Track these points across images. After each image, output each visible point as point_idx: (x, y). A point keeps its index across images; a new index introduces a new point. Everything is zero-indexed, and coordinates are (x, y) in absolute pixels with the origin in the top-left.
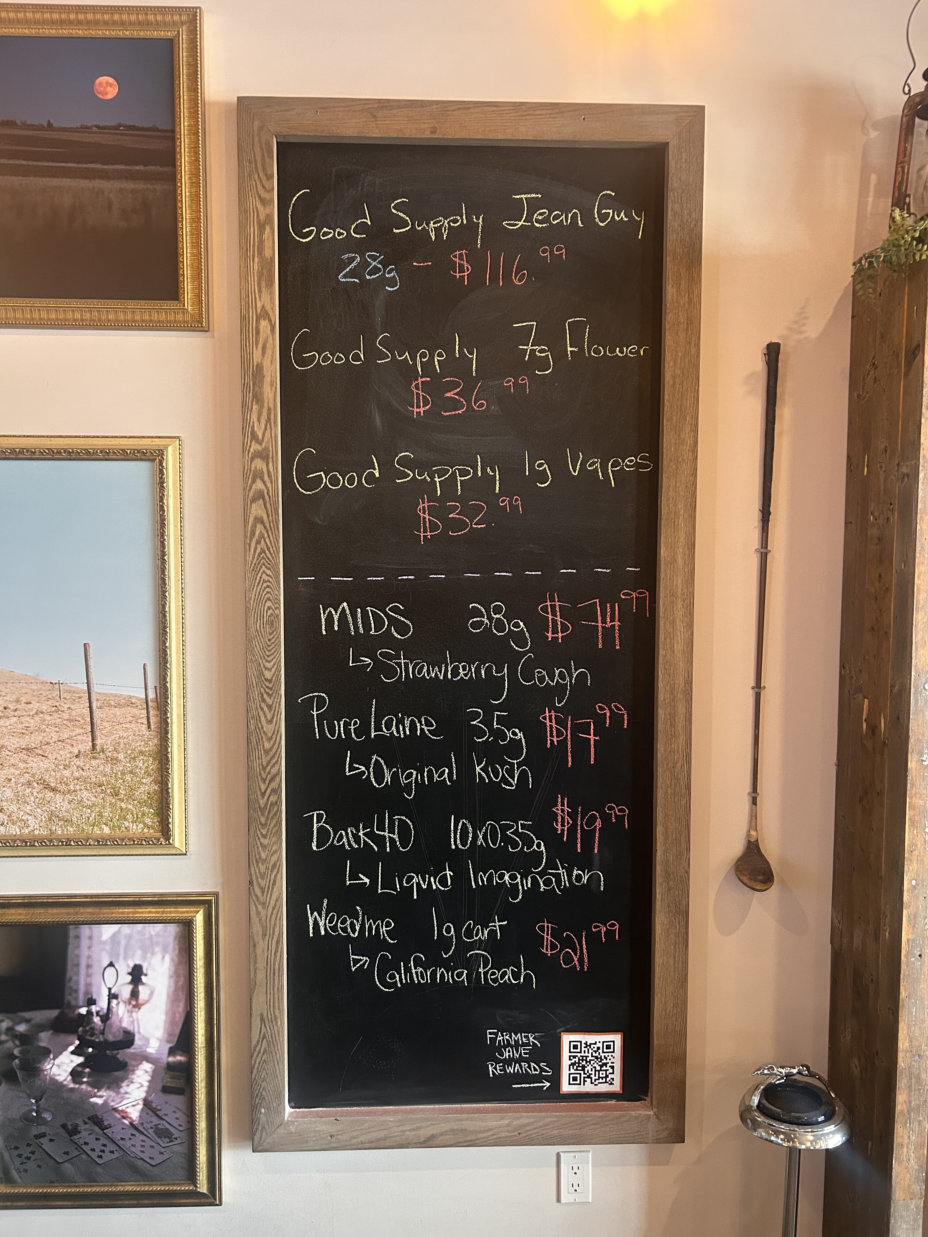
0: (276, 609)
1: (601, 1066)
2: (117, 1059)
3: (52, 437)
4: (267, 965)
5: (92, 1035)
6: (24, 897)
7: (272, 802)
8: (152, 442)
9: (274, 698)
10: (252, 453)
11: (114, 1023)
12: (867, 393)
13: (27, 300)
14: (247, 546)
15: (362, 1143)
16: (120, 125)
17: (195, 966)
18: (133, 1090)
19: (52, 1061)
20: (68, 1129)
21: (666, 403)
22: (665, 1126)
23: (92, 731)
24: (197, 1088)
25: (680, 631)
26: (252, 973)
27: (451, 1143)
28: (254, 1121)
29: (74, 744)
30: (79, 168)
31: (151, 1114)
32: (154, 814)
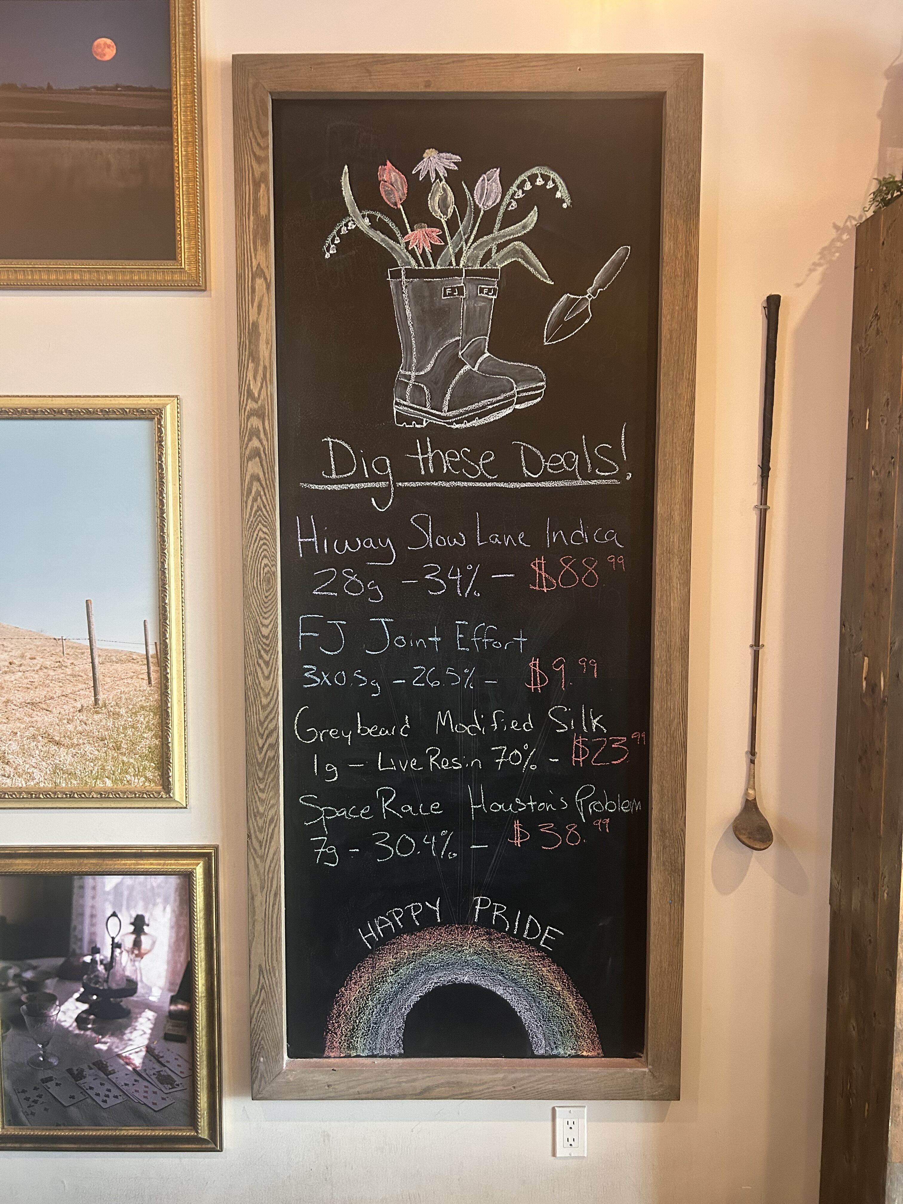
0: (272, 566)
2: (121, 1006)
3: (53, 396)
4: (265, 917)
5: (97, 982)
6: (30, 847)
7: (269, 757)
8: (150, 401)
9: (271, 655)
10: (248, 411)
11: (117, 971)
12: (869, 345)
13: (28, 261)
14: (244, 504)
15: (359, 1093)
16: (117, 86)
17: (196, 917)
18: (136, 1037)
19: (58, 1007)
20: (74, 1074)
21: (663, 358)
22: (660, 1083)
23: (95, 686)
24: (198, 1036)
25: (677, 589)
26: (251, 925)
27: (446, 1095)
28: (253, 1070)
29: (77, 699)
30: (78, 129)
31: (154, 1060)
32: (154, 768)
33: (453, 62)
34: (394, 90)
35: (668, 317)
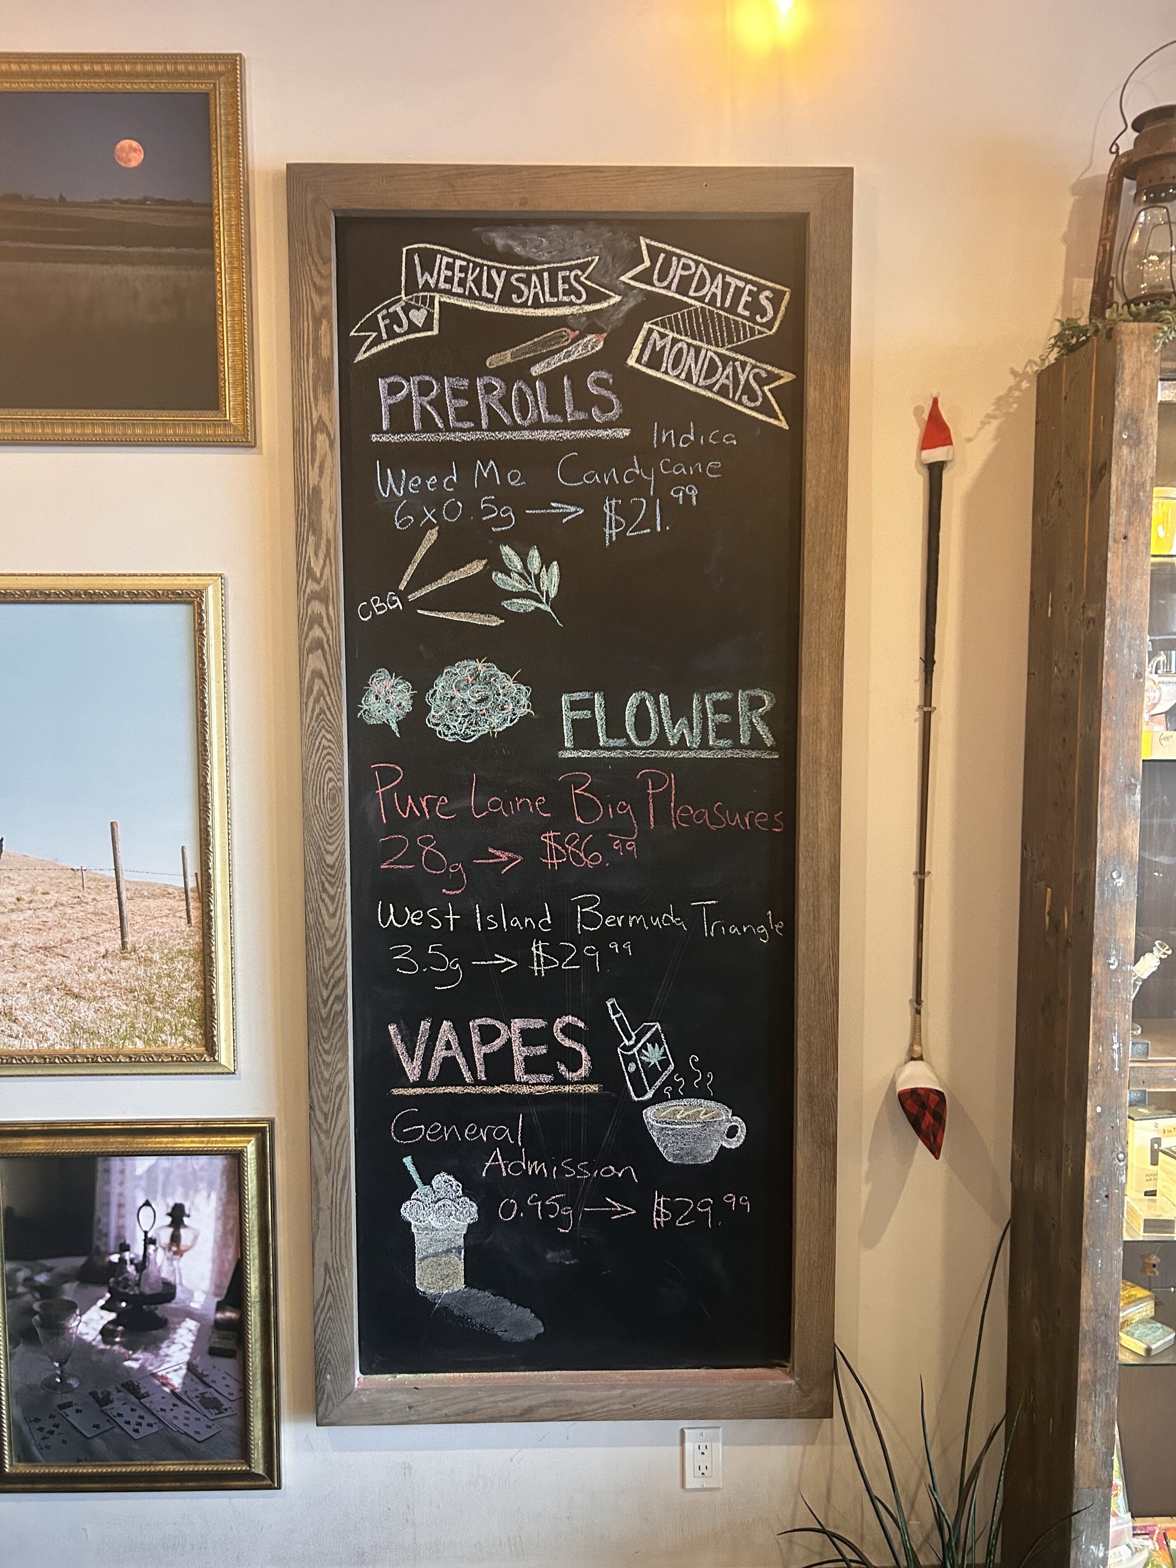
0: (338, 780)
2: (156, 1315)
3: (70, 575)
4: (332, 1205)
5: (125, 1287)
6: (43, 1123)
7: (336, 1011)
8: (189, 580)
9: (338, 888)
10: (308, 594)
11: (151, 1272)
12: (1051, 517)
13: (37, 411)
14: (303, 706)
15: (446, 1415)
16: (146, 199)
17: (247, 1206)
18: (174, 1352)
19: (79, 1317)
20: (99, 1398)
21: (807, 530)
22: (809, 1399)
23: (122, 927)
24: (250, 1350)
25: (825, 806)
26: (315, 1214)
27: (552, 1416)
28: (318, 1389)
29: (101, 942)
30: (97, 251)
31: (196, 1380)
32: (195, 1025)
33: (554, 175)
34: (484, 208)
35: (814, 482)
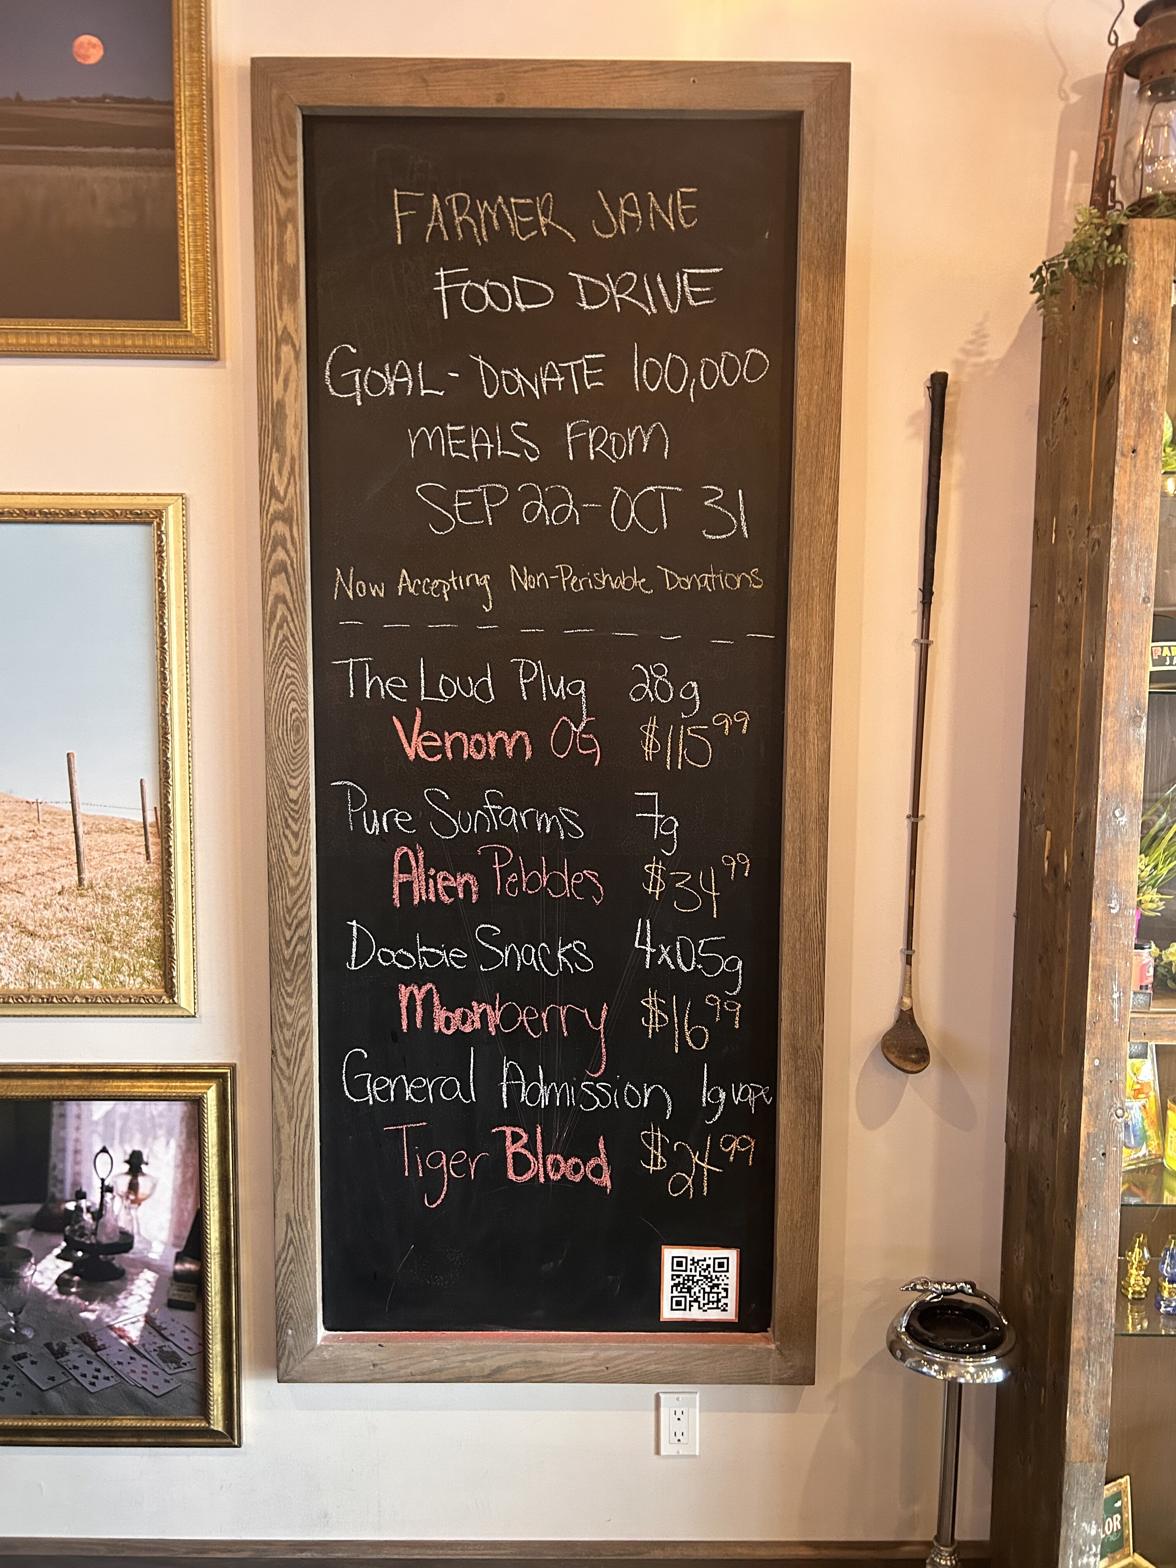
0: (302, 711)
1: (712, 1288)
2: (113, 1266)
3: (24, 494)
4: (294, 1154)
5: (82, 1236)
7: (299, 953)
8: (147, 500)
9: (302, 824)
10: (272, 514)
11: (108, 1221)
12: (1057, 437)
14: (266, 631)
15: (411, 1375)
16: (105, 97)
17: (207, 1154)
18: (132, 1304)
19: (34, 1266)
20: (54, 1349)
21: (798, 451)
22: (790, 1364)
23: (79, 863)
24: (210, 1303)
25: (814, 744)
26: (276, 1163)
27: (522, 1378)
28: (280, 1345)
29: (57, 878)
30: (54, 152)
31: (155, 1333)
32: (154, 966)
33: (533, 70)
34: (458, 105)
35: (805, 400)
